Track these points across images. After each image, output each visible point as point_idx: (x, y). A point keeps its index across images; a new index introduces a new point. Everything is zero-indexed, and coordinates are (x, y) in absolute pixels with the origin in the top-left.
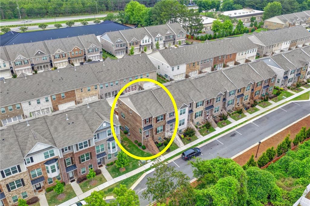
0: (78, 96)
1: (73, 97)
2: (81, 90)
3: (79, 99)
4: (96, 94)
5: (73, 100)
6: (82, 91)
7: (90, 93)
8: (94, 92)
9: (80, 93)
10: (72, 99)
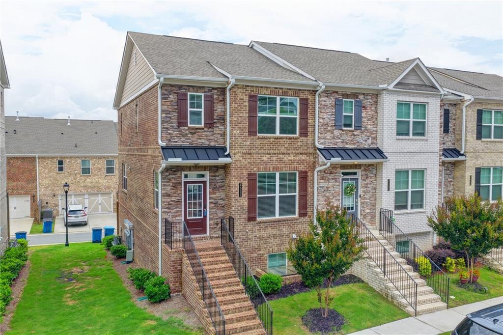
0: (46, 182)
1: (28, 181)
2: (61, 163)
3: (48, 192)
4: (109, 188)
5: (26, 193)
6: (61, 169)
7: (88, 180)
8: (103, 182)
9: (53, 174)
10: (22, 188)
